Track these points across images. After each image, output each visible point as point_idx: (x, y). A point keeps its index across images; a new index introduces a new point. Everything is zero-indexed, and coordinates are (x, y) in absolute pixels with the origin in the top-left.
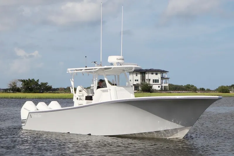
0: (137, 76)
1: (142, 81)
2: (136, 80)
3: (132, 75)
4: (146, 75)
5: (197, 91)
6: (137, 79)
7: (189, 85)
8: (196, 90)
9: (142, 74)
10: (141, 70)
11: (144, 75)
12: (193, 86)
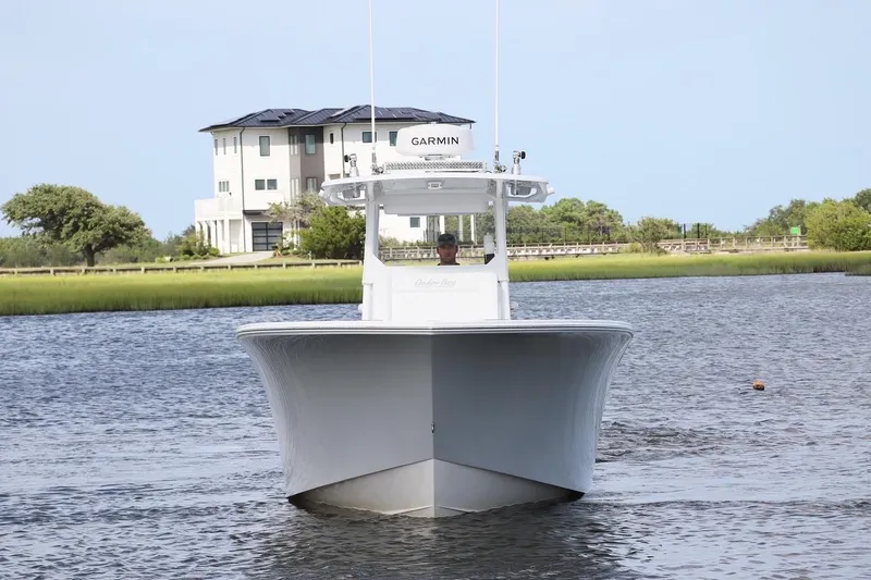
0: (264, 153)
1: (305, 187)
2: (259, 185)
3: (230, 149)
4: (327, 145)
5: (662, 244)
6: (266, 177)
7: (576, 203)
8: (656, 239)
9: (302, 141)
10: (289, 113)
11: (311, 148)
12: (597, 210)
